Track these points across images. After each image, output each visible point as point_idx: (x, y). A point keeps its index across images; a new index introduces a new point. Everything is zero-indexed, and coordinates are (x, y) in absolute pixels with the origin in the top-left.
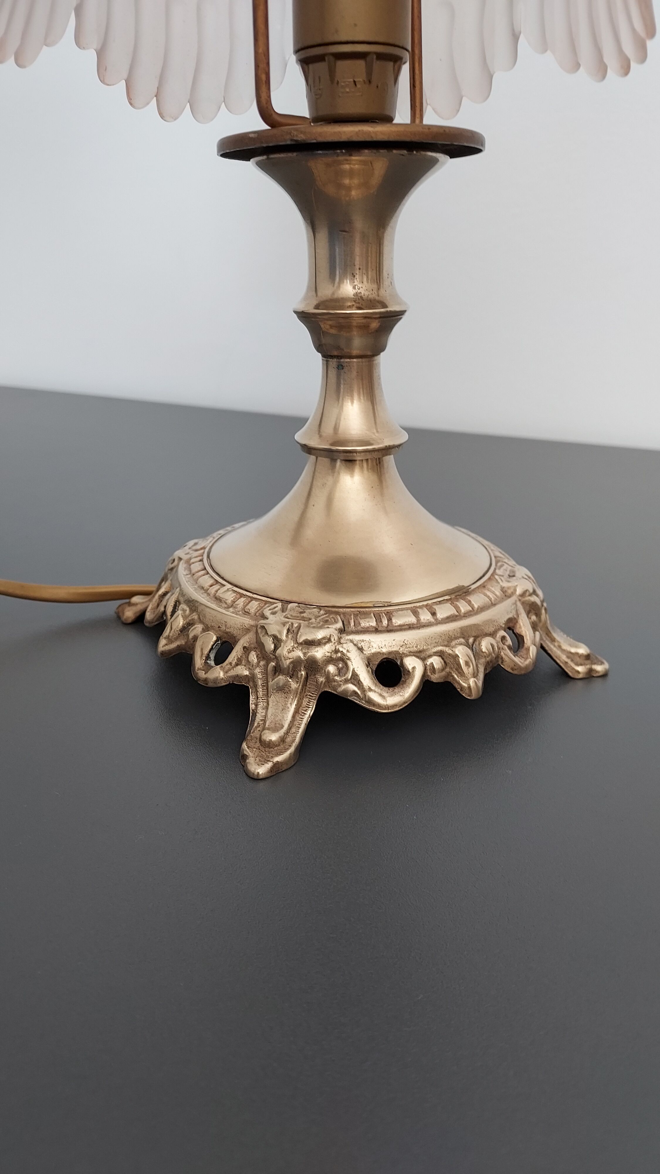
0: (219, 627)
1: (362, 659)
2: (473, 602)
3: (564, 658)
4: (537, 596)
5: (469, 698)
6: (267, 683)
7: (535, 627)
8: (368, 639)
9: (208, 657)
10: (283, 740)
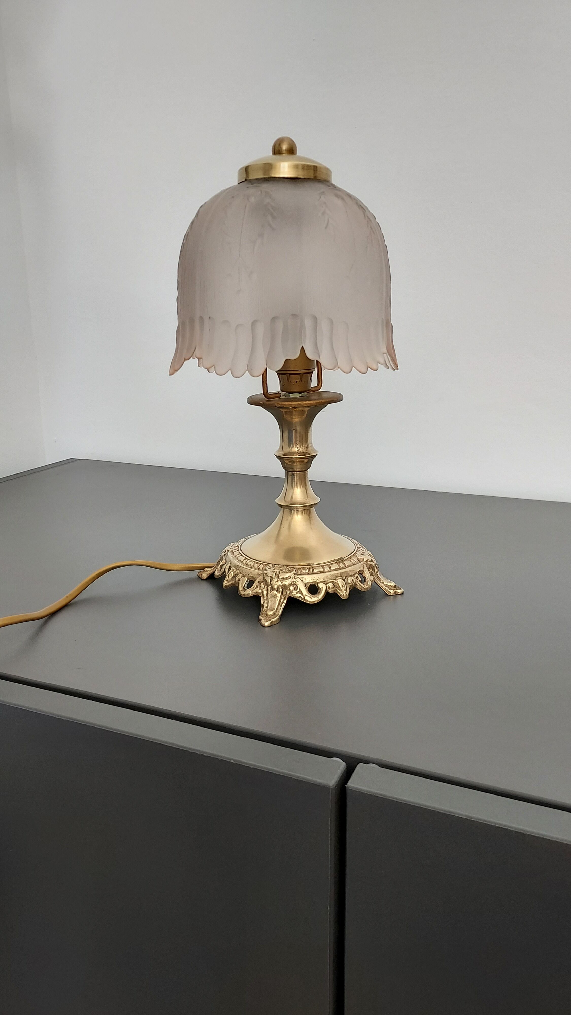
0: (248, 575)
1: (303, 584)
2: (345, 564)
3: (385, 587)
4: (373, 562)
5: (342, 598)
6: (268, 594)
7: (371, 574)
8: (305, 577)
9: (244, 586)
10: (274, 614)
